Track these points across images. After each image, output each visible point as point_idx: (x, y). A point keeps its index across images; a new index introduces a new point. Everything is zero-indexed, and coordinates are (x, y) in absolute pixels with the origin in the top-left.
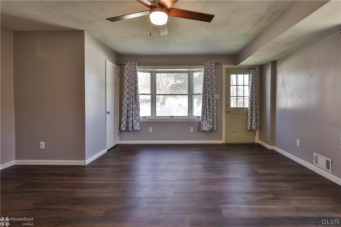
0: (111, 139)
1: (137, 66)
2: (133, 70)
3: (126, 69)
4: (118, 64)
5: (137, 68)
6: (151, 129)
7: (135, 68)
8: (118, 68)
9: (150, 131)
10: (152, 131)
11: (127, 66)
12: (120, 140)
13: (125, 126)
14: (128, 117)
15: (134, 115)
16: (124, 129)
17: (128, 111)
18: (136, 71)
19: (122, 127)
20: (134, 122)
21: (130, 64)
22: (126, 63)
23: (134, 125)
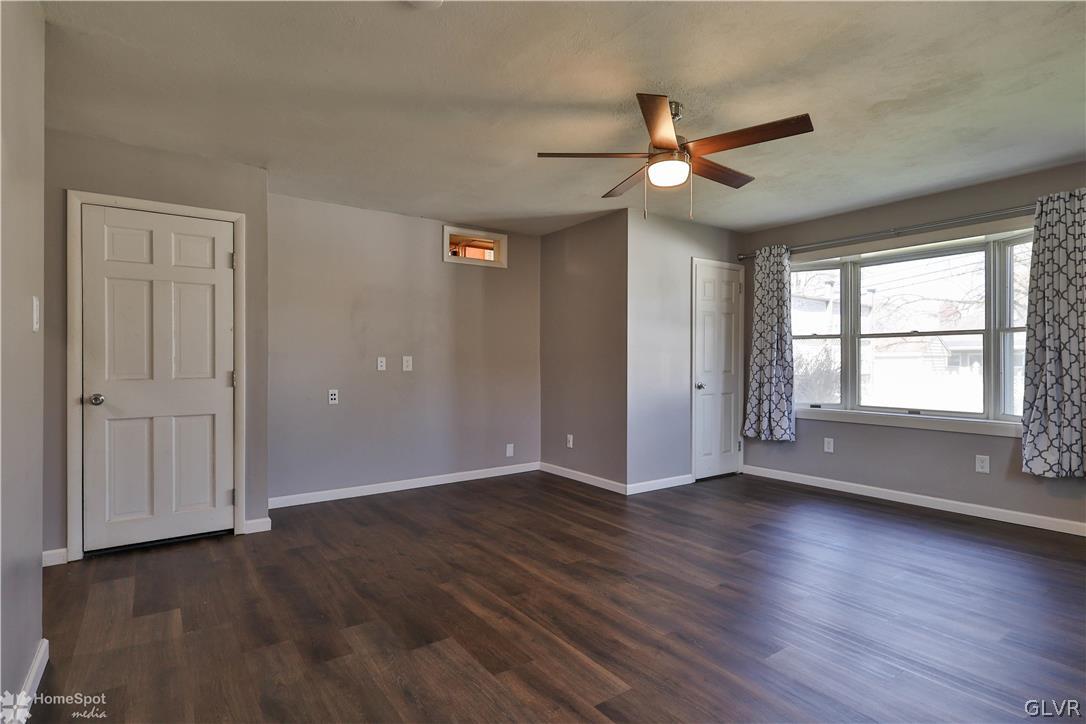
0: (710, 454)
1: (786, 256)
2: (774, 269)
3: (757, 268)
4: (740, 260)
5: (786, 262)
6: (829, 445)
7: (780, 264)
8: (738, 271)
9: (826, 450)
10: (832, 451)
11: (759, 260)
12: (745, 463)
13: (754, 426)
14: (760, 402)
15: (773, 398)
16: (751, 433)
17: (761, 385)
18: (781, 272)
19: (746, 428)
20: (773, 415)
21: (767, 254)
22: (758, 252)
23: (774, 424)
